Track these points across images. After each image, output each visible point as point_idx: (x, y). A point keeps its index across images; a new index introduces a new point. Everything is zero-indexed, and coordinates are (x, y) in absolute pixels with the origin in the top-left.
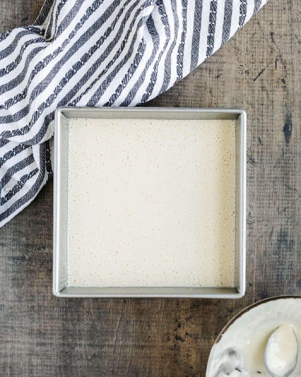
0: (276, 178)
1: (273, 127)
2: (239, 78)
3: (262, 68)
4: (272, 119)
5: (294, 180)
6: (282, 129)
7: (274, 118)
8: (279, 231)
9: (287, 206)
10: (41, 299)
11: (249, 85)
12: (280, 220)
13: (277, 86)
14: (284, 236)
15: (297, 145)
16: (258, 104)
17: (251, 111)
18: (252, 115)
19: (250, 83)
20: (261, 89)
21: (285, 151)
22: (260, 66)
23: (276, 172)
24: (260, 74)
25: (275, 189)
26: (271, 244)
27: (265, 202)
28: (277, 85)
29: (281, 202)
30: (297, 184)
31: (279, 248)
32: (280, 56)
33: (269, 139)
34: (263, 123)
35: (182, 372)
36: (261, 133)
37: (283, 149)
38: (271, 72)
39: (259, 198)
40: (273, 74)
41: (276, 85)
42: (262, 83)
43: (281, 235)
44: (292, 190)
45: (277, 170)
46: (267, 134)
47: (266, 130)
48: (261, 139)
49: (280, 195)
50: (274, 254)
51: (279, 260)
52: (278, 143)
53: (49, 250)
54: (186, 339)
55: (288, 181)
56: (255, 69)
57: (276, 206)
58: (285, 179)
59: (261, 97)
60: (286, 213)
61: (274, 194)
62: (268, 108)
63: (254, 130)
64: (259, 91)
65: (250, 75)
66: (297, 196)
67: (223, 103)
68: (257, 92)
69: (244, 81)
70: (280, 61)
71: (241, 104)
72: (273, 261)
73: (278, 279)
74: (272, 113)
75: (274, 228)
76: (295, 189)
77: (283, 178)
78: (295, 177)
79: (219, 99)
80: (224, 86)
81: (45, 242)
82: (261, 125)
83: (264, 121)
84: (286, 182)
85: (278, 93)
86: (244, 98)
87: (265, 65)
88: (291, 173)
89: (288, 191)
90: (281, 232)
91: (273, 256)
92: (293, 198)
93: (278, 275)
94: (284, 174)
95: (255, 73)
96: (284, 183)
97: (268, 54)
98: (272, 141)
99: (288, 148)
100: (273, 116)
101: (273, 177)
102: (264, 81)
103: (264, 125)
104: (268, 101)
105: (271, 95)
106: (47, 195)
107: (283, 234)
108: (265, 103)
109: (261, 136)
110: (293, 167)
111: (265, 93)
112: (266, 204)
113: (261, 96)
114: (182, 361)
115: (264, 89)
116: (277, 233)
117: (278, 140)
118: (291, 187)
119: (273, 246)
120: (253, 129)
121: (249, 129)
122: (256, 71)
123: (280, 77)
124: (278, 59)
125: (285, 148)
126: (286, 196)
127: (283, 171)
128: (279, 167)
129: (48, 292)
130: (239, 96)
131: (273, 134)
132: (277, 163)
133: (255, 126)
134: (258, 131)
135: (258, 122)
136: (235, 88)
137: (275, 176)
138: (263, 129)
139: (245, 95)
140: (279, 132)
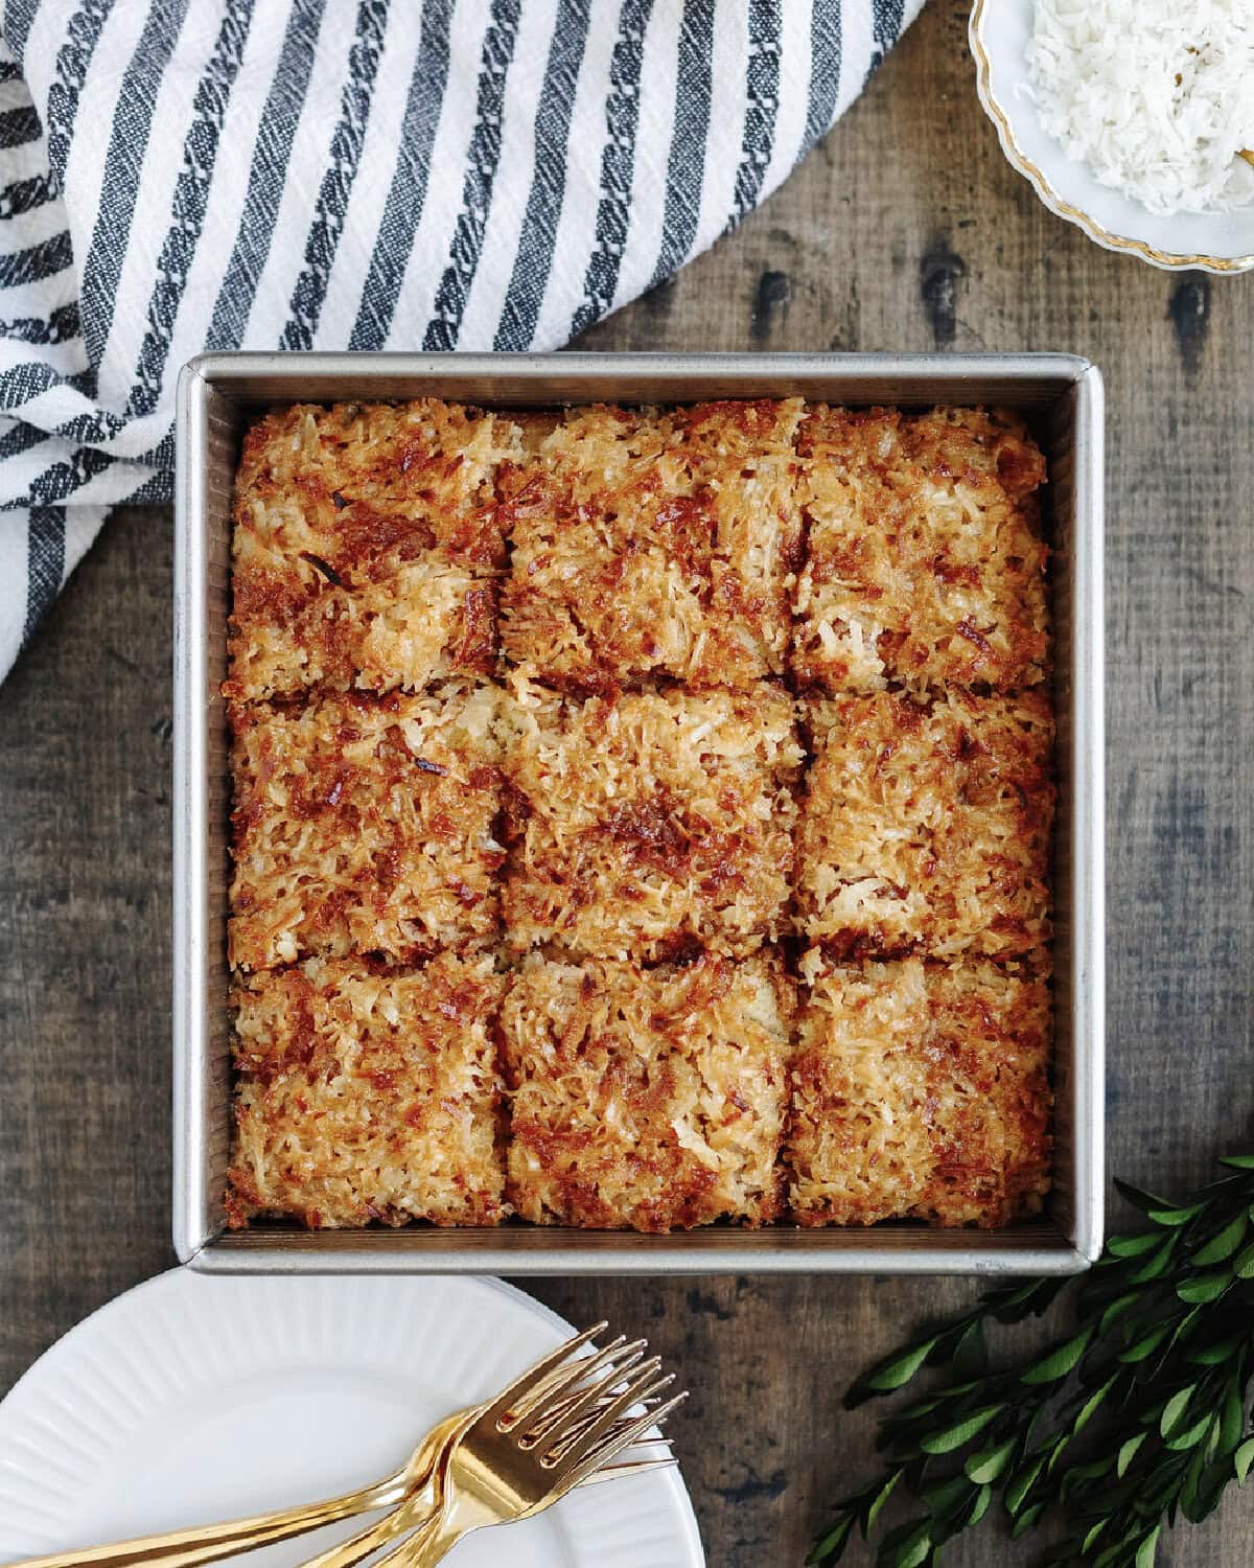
0: (1140, 538)
1: (1119, 300)
2: (953, 76)
5: (1225, 547)
6: (1163, 307)
8: (1164, 787)
9: (1196, 668)
10: (54, 1137)
12: (1166, 735)
14: (1188, 811)
15: (1235, 381)
18: (1021, 246)
21: (1180, 411)
23: (1141, 512)
25: (1138, 590)
26: (1129, 850)
29: (1167, 650)
30: (1244, 565)
31: (1166, 867)
33: (1104, 357)
34: (1072, 282)
35: (726, 1463)
36: (1065, 328)
37: (1169, 403)
43: (1173, 809)
44: (1221, 593)
45: (1146, 502)
46: (1093, 335)
47: (1087, 313)
49: (1164, 618)
50: (1144, 899)
51: (1167, 924)
52: (1145, 375)
53: (85, 908)
54: (742, 1308)
55: (1199, 553)
57: (1145, 668)
58: (1183, 546)
60: (1195, 702)
61: (1134, 614)
63: (1034, 317)
66: (1241, 621)
67: (881, 195)
71: (968, 196)
72: (1141, 931)
73: (1163, 1014)
75: (1142, 775)
76: (1231, 589)
77: (1176, 538)
78: (1229, 534)
79: (862, 174)
81: (67, 869)
82: (1064, 290)
84: (1189, 557)
86: (982, 168)
88: (1210, 513)
89: (1200, 600)
90: (1173, 795)
91: (1138, 907)
92: (1226, 632)
93: (1164, 998)
94: (1179, 519)
96: (1183, 563)
98: (1117, 366)
99: (1192, 396)
101: (1130, 538)
103: (1077, 293)
106: (69, 651)
107: (1180, 803)
110: (1222, 486)
114: (723, 1409)
116: (1153, 801)
117: (1145, 360)
118: (1215, 579)
119: (1136, 859)
120: (1026, 314)
121: (1006, 311)
125: (1181, 395)
126: (1192, 624)
127: (1177, 503)
128: (1156, 488)
129: (85, 1103)
130: (958, 160)
131: (1121, 335)
132: (1144, 469)
133: (1038, 298)
134: (1050, 318)
135: (1048, 278)
136: (939, 125)
137: (1134, 532)
138: (1075, 308)
139: (985, 154)
140: (1149, 322)
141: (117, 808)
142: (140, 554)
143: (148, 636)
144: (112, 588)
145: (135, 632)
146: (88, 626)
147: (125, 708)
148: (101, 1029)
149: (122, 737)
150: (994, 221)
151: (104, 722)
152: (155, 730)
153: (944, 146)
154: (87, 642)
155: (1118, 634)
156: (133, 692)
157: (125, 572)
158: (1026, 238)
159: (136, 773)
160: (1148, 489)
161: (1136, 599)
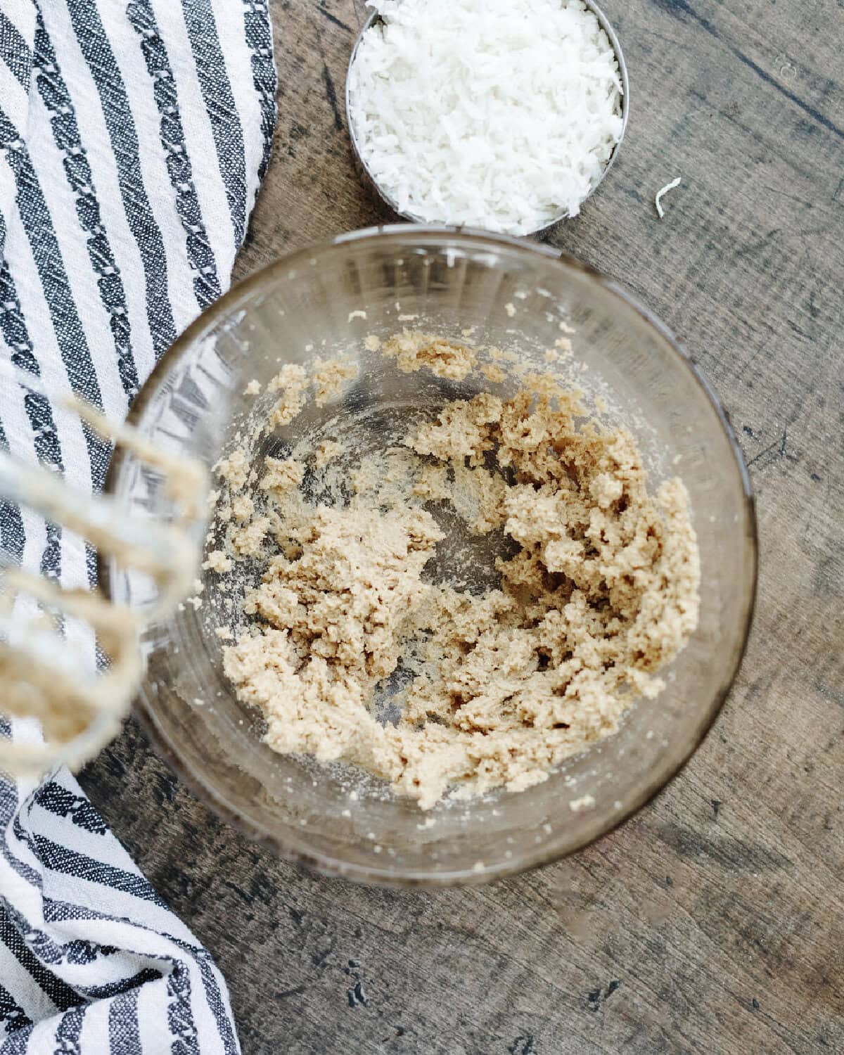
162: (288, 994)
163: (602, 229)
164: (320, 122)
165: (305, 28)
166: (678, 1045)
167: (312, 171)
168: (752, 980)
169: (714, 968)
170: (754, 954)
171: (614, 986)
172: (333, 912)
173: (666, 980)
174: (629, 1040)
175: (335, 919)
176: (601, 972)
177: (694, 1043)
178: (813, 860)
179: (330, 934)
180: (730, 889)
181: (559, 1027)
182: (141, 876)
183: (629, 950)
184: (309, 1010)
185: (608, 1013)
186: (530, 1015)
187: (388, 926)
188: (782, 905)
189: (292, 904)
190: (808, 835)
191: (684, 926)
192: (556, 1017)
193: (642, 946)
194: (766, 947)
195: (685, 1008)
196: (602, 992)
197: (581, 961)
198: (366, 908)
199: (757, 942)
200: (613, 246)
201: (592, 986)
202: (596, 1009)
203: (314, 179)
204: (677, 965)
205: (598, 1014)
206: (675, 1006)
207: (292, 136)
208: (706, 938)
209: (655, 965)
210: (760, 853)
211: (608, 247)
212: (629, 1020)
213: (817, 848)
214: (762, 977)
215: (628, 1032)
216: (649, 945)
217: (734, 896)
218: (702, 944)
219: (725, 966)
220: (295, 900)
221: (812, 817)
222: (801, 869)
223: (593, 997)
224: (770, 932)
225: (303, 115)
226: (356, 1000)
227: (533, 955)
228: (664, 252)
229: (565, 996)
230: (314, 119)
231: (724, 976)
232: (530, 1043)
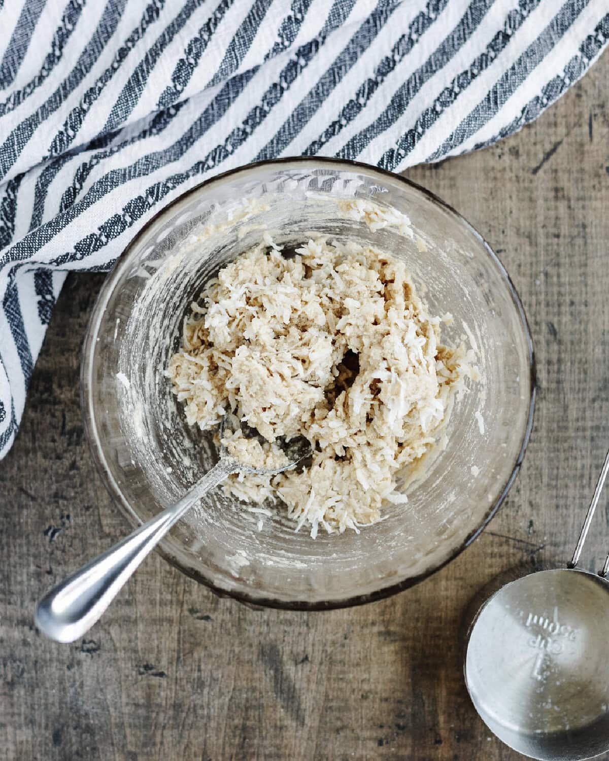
0: (597, 428)
1: (586, 293)
2: (493, 169)
3: (554, 139)
4: (584, 274)
7: (589, 270)
11: (522, 185)
13: (594, 187)
16: (547, 236)
17: (527, 253)
18: (531, 264)
19: (524, 180)
20: (552, 194)
22: (549, 135)
23: (598, 414)
24: (548, 156)
25: (596, 457)
27: (571, 492)
28: (595, 182)
32: (602, 106)
33: (577, 326)
34: (560, 285)
36: (556, 310)
38: (577, 151)
39: (554, 483)
40: (583, 153)
41: (592, 183)
42: (556, 179)
45: (601, 408)
46: (572, 314)
47: (568, 301)
48: (556, 326)
52: (601, 336)
53: (7, 632)
56: (535, 144)
59: (554, 216)
62: (573, 245)
63: (538, 303)
64: (546, 200)
65: (523, 158)
68: (541, 202)
69: (508, 174)
70: (601, 119)
71: (501, 236)
74: (583, 258)
80: (454, 191)
82: (555, 289)
83: (562, 280)
85: (597, 204)
86: (509, 220)
87: (562, 130)
95: (536, 154)
97: (569, 101)
98: (585, 331)
100: (586, 265)
101: (592, 428)
102: (560, 174)
103: (563, 290)
104: (571, 226)
105: (581, 211)
108: (564, 230)
109: (555, 320)
111: (562, 206)
112: (574, 498)
113: (552, 213)
115: (560, 194)
117: (601, 327)
120: (534, 302)
122: (539, 147)
123: (602, 160)
124: (595, 115)
129: (6, 740)
130: (496, 215)
131: (587, 314)
132: (600, 390)
133: (541, 293)
134: (548, 305)
135: (546, 282)
136: (484, 195)
137: (594, 424)
138: (562, 299)
139: (511, 212)
140: (603, 306)
141: (25, 577)
142: (38, 435)
143: (42, 481)
144: (22, 454)
145: (35, 478)
146: (8, 475)
147: (29, 521)
148: (15, 699)
149: (27, 537)
150: (516, 250)
151: (18, 528)
152: (46, 533)
153: (488, 207)
154: (8, 484)
155: (584, 482)
156: (34, 511)
157: (30, 445)
158: (534, 259)
159: (35, 557)
160: (602, 400)
161: (595, 462)
162: (26, 493)
163: (584, 360)
164: (529, 160)
165: (575, 116)
166: (154, 735)
167: (499, 175)
168: (221, 751)
169: (213, 724)
170: (237, 741)
171: (161, 674)
172: (90, 486)
173: (187, 701)
174: (137, 705)
175: (87, 489)
176: (164, 662)
177: (162, 743)
178: (314, 736)
179: (76, 493)
180: (263, 701)
181: (116, 660)
182: (34, 362)
183: (189, 669)
184: (25, 512)
185: (144, 682)
186: (111, 639)
187: (105, 522)
188: (276, 737)
189: (78, 459)
190: (326, 723)
191: (225, 691)
192: (121, 654)
193: (196, 675)
194: (246, 745)
195: (178, 724)
196: (154, 671)
197: (162, 646)
198: (106, 502)
199: (245, 739)
200: (579, 373)
201: (152, 662)
202: (141, 674)
203: (495, 179)
204: (199, 702)
205: (140, 677)
206: (175, 718)
207: (510, 150)
208: (226, 708)
209: (190, 690)
210: (296, 704)
211: (577, 371)
212: (148, 697)
213: (322, 734)
214: (227, 755)
215: (142, 701)
216: (199, 678)
217: (261, 706)
218: (221, 708)
219: (218, 729)
220: (82, 459)
221: (338, 719)
222: (303, 733)
223: (147, 667)
224: (256, 741)
225: (526, 147)
226: (50, 534)
227: (146, 616)
228: (597, 405)
229: (136, 652)
230: (528, 154)
231: (212, 734)
232: (94, 650)
